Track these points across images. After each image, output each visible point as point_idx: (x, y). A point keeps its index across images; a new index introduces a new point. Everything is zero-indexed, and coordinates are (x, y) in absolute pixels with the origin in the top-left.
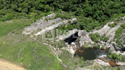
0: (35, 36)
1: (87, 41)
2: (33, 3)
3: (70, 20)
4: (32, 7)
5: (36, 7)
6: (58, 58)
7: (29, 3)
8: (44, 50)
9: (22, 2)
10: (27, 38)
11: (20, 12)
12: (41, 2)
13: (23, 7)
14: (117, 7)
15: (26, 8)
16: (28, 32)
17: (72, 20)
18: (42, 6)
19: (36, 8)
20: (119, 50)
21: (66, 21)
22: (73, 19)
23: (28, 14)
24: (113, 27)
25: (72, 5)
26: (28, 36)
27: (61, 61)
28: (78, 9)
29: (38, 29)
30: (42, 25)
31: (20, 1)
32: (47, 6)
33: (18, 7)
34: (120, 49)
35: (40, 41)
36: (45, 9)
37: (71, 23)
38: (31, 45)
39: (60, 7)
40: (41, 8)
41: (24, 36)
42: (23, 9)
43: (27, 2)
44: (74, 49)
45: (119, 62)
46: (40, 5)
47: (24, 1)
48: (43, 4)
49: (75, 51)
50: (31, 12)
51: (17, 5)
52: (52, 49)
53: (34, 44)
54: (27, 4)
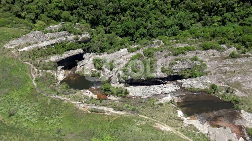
0: (18, 51)
1: (88, 66)
2: (46, 6)
3: (79, 36)
4: (43, 12)
5: (49, 13)
6: (34, 81)
7: (39, 6)
8: (20, 70)
9: (28, 2)
10: (5, 53)
11: (24, 18)
12: (57, 6)
13: (29, 11)
14: (168, 25)
15: (32, 13)
16: (11, 45)
17: (81, 36)
18: (57, 11)
19: (49, 15)
20: (124, 83)
21: (71, 37)
22: (83, 36)
23: (34, 22)
24: (132, 51)
25: (104, 16)
26: (9, 50)
27: (36, 85)
28: (114, 22)
29: (26, 43)
30: (35, 38)
31: (25, 2)
32: (66, 13)
33: (23, 10)
34: (125, 81)
35: (21, 59)
36: (62, 18)
37: (79, 40)
38: (6, 62)
39: (86, 17)
40: (57, 16)
41: (3, 50)
42: (28, 13)
43: (36, 4)
44: (65, 75)
45: (111, 96)
46: (55, 11)
47: (32, 2)
48: (60, 9)
49: (65, 77)
50: (39, 19)
51: (22, 6)
52: (32, 70)
53: (11, 61)
54: (35, 6)
